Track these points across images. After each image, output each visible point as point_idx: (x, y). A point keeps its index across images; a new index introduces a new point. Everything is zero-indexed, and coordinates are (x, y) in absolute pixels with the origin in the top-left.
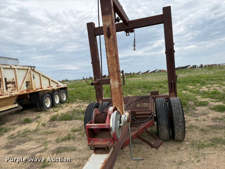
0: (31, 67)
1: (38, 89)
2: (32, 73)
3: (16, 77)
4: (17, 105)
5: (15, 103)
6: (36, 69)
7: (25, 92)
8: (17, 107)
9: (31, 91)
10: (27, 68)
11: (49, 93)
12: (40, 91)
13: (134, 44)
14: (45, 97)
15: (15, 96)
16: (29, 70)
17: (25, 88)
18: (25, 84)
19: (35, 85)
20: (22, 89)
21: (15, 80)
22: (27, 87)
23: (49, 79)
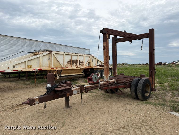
0: (92, 55)
1: (94, 67)
2: (92, 58)
3: (84, 60)
4: (83, 73)
5: (82, 72)
6: (94, 57)
7: (87, 67)
8: (83, 74)
9: (90, 68)
10: (90, 56)
11: (100, 70)
12: (95, 68)
13: (142, 46)
14: (97, 72)
15: (83, 69)
16: (91, 57)
17: (88, 66)
18: (88, 64)
19: (93, 65)
20: (86, 66)
21: (83, 61)
22: (89, 65)
23: (101, 62)
